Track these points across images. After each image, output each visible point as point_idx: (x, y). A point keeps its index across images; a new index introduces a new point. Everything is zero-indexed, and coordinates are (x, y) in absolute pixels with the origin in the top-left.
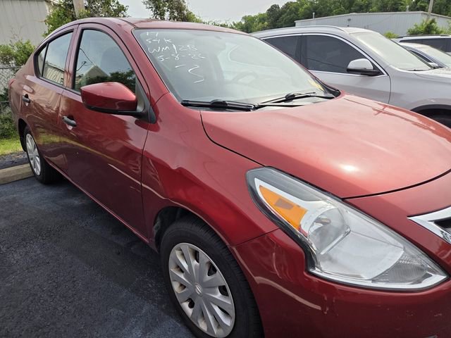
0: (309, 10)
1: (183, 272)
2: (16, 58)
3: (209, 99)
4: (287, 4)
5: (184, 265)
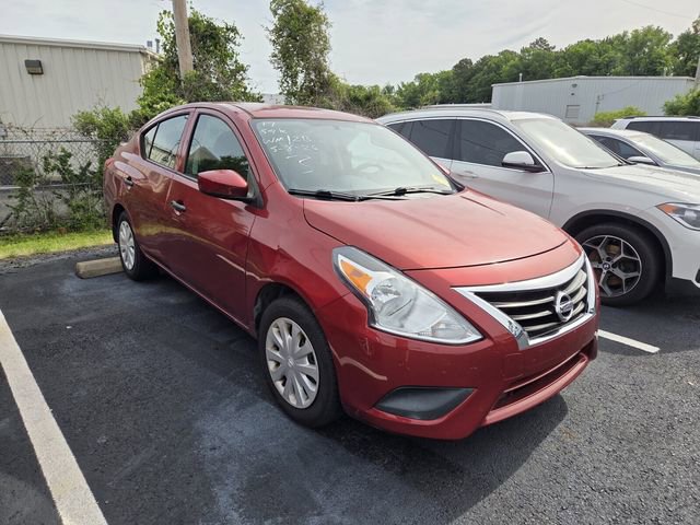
0: (518, 68)
1: (278, 349)
2: (100, 128)
3: (315, 189)
4: (484, 59)
5: (280, 341)
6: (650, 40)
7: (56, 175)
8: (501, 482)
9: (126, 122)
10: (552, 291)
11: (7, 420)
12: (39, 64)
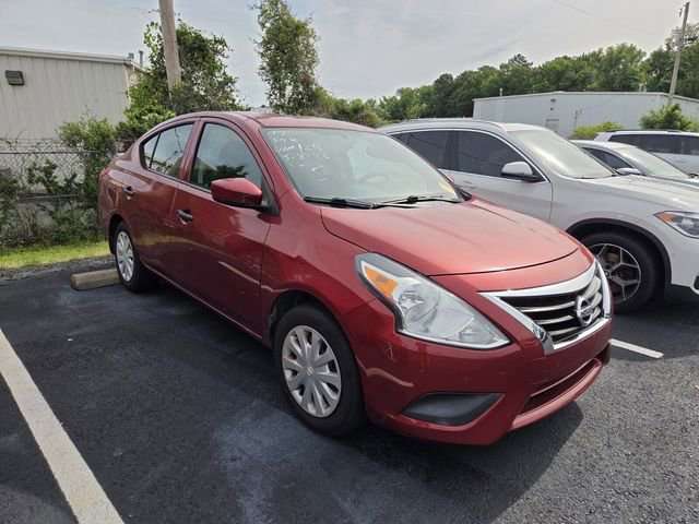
0: (498, 84)
1: (295, 358)
2: (86, 139)
4: (464, 74)
5: (299, 350)
6: (624, 57)
7: (41, 187)
8: (527, 488)
9: (113, 134)
10: (572, 296)
11: (17, 435)
12: (20, 74)
